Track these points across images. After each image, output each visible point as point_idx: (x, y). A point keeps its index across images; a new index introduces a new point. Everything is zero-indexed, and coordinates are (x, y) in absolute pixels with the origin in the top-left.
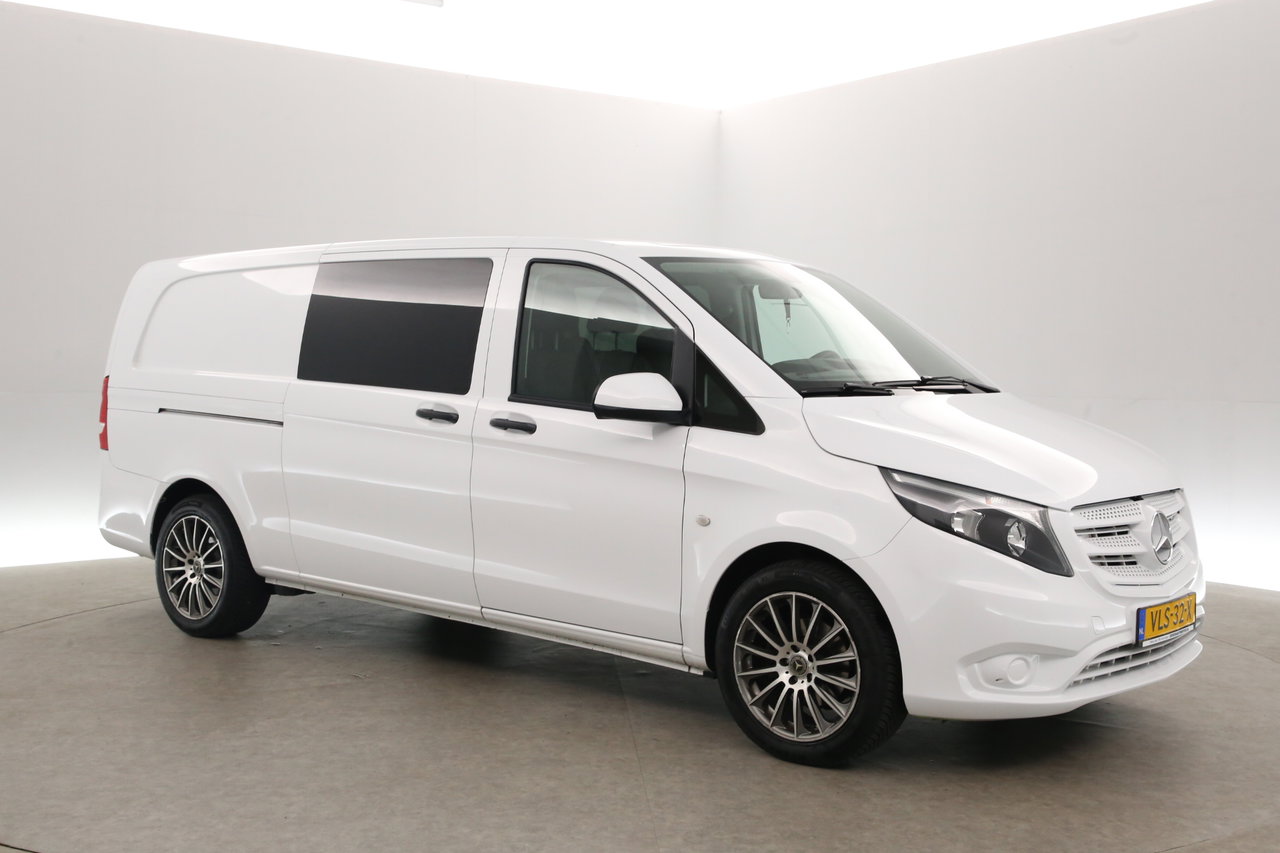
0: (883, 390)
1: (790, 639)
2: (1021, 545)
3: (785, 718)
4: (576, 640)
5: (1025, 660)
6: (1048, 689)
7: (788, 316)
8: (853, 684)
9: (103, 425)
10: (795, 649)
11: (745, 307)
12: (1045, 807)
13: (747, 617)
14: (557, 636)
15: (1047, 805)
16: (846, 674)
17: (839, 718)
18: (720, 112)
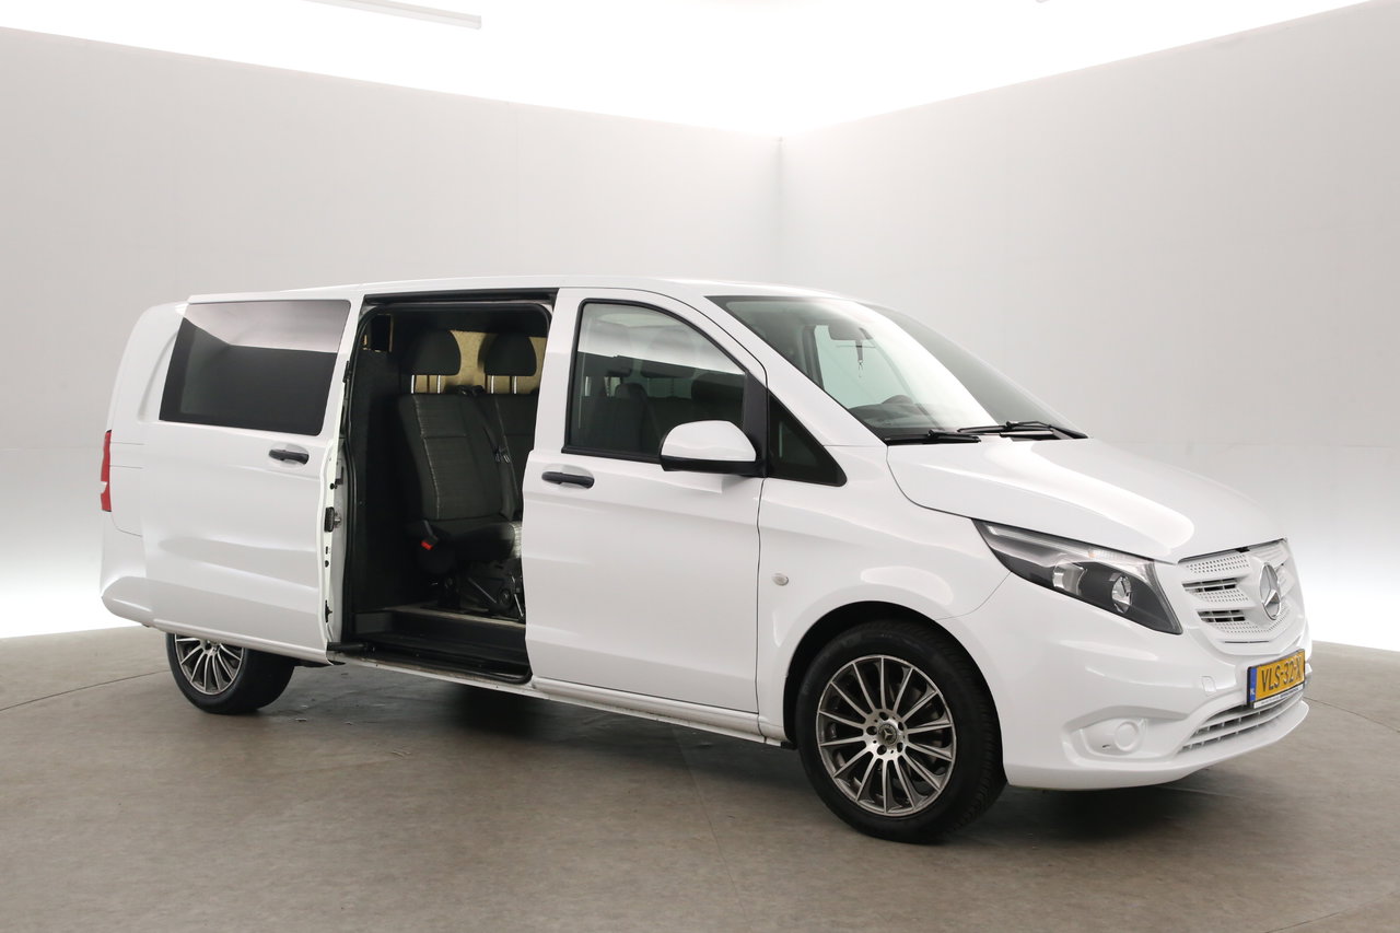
0: (968, 437)
1: (878, 706)
2: (1126, 601)
3: (873, 790)
4: (640, 711)
5: (1133, 724)
6: (1157, 755)
7: (860, 358)
8: (948, 754)
9: (106, 484)
10: (884, 716)
11: (806, 348)
12: (1158, 882)
13: (831, 682)
14: (618, 707)
15: (1160, 880)
16: (939, 743)
17: (932, 790)
18: (781, 140)
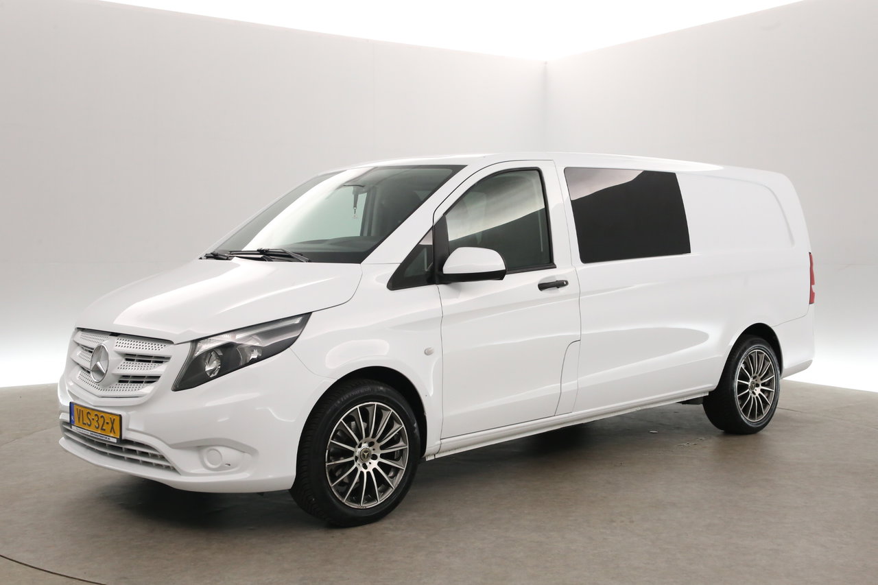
18: (546, 63)
